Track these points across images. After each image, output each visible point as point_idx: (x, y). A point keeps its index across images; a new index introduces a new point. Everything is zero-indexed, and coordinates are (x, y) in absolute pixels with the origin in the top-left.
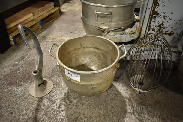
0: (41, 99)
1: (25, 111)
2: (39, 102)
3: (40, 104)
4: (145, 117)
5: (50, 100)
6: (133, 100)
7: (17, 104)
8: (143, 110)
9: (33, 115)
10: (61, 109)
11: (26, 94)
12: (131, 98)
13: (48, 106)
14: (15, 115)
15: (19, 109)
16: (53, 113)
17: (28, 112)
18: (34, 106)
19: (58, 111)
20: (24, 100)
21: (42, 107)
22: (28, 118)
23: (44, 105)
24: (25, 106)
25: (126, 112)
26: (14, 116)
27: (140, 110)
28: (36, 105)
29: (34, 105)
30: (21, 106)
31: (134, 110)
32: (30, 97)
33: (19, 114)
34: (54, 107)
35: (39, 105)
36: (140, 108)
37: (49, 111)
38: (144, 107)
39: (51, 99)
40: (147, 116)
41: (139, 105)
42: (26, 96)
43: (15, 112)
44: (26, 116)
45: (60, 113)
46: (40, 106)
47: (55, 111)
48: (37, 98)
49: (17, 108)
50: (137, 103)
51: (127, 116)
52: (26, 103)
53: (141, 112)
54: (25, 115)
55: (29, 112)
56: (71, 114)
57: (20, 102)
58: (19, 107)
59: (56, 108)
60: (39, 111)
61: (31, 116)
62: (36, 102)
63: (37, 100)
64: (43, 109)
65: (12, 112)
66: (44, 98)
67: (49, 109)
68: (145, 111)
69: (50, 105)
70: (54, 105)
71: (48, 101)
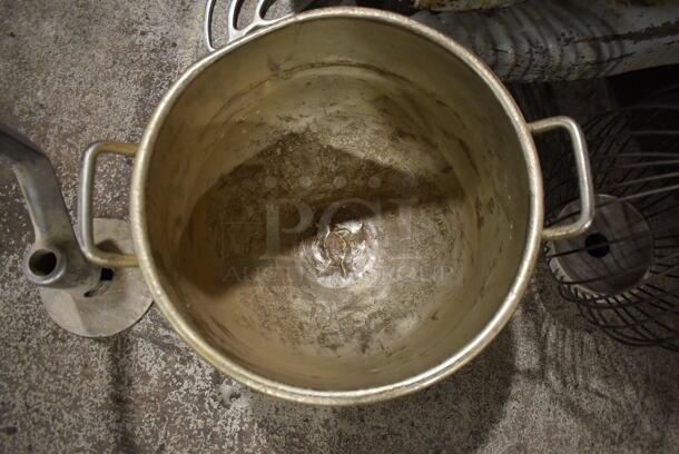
0: (119, 345)
1: (66, 415)
2: (116, 362)
3: (123, 372)
4: (587, 388)
5: (164, 347)
6: (542, 306)
7: (18, 385)
8: (581, 356)
9: (111, 431)
10: (228, 387)
11: (38, 325)
12: (537, 297)
13: (162, 379)
14: (29, 440)
15: (37, 410)
16: (194, 411)
17: (82, 419)
18: (101, 383)
19: (215, 398)
20: (38, 356)
21: (141, 389)
22: (94, 447)
23: (146, 377)
24: (57, 393)
25: (512, 369)
26: (27, 444)
27: (569, 357)
28: (106, 382)
29: (96, 382)
30: (39, 395)
31: (543, 360)
32: (63, 341)
33: (42, 431)
34: (192, 378)
35: (120, 378)
36: (573, 347)
37: (177, 404)
38: (587, 338)
39: (167, 337)
40: (595, 384)
41: (569, 331)
42: (42, 333)
43: (22, 425)
44: (81, 438)
45: (228, 407)
46: (129, 385)
47: (202, 398)
48: (98, 340)
49: (28, 407)
50: (560, 321)
51: (514, 392)
52: (56, 372)
53: (573, 367)
54: (76, 436)
55: (88, 418)
56: (277, 410)
57: (26, 375)
58: (31, 400)
59: (202, 383)
60: (131, 407)
61: (102, 437)
62: (101, 364)
63: (104, 350)
64: (145, 399)
65: (10, 425)
66: (131, 337)
67: (173, 396)
68: (591, 360)
69: (173, 373)
70: (190, 372)
71: (157, 354)
